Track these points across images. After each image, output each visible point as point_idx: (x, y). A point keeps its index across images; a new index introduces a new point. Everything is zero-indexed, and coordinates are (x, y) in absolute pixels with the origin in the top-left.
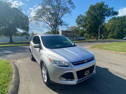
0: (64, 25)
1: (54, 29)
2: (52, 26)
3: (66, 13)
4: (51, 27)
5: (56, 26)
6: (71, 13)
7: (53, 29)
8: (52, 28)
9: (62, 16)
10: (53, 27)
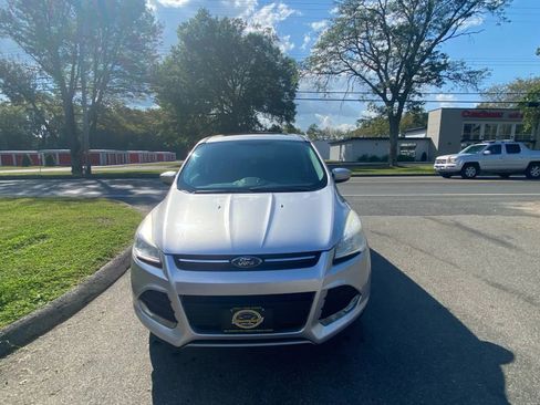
0: (458, 77)
1: (397, 104)
2: (385, 93)
3: (470, 15)
4: (384, 96)
5: (409, 90)
6: (506, 9)
7: (390, 103)
8: (385, 100)
9: (444, 34)
10: (389, 96)
